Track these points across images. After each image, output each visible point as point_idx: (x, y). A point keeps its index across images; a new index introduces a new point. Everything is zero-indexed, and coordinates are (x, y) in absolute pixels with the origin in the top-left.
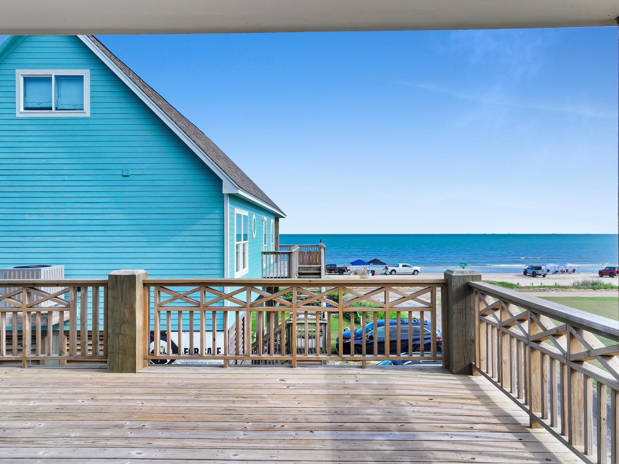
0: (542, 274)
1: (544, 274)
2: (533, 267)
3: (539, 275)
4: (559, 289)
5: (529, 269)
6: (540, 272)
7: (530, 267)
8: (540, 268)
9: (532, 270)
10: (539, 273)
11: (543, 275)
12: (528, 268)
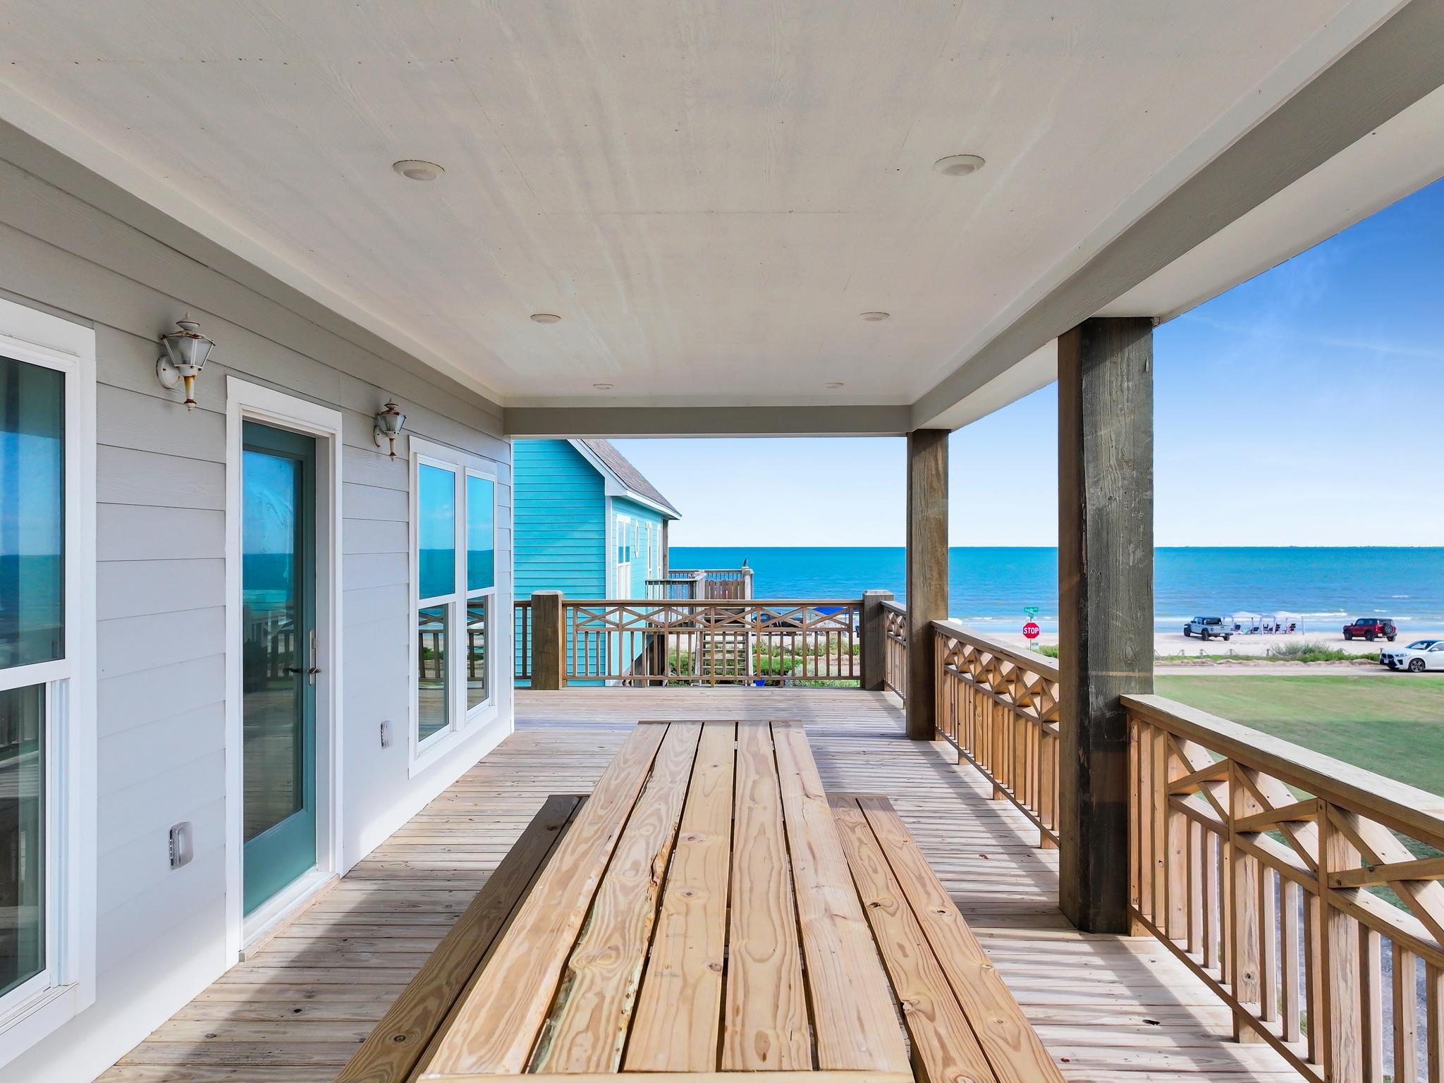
0: (1221, 635)
1: (1226, 634)
2: (1204, 619)
3: (1216, 636)
4: (1235, 661)
5: (1195, 622)
6: (1216, 629)
7: (1196, 620)
8: (1217, 622)
9: (1201, 625)
10: (1215, 632)
11: (1224, 635)
12: (1192, 622)
